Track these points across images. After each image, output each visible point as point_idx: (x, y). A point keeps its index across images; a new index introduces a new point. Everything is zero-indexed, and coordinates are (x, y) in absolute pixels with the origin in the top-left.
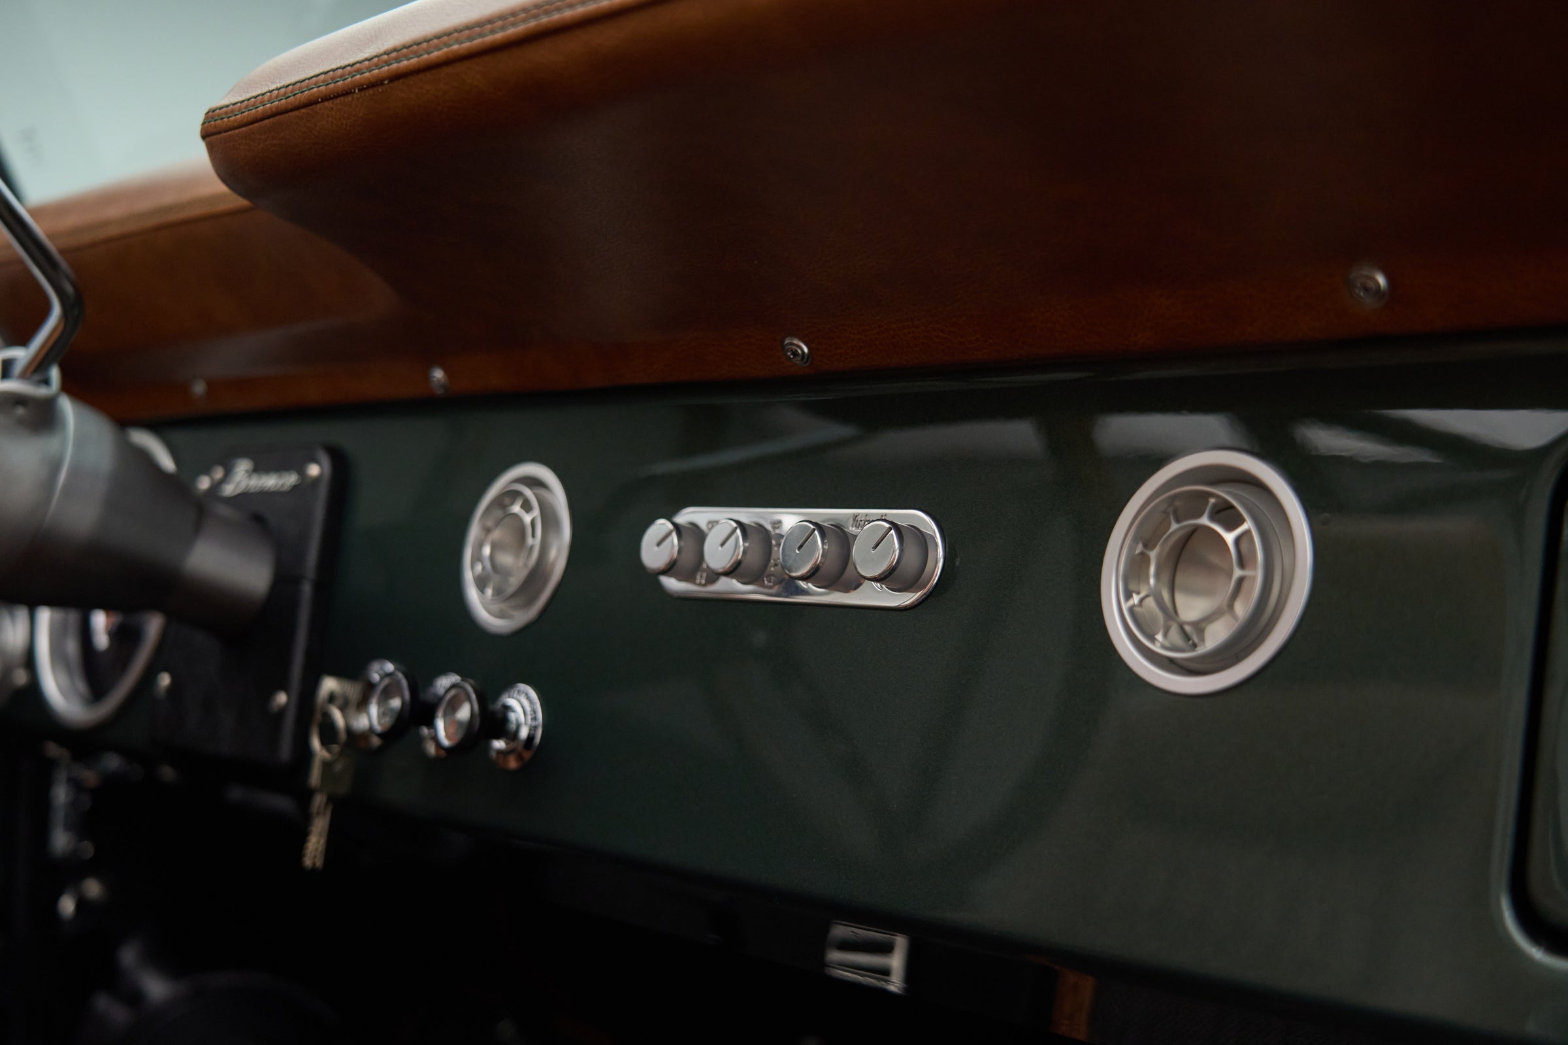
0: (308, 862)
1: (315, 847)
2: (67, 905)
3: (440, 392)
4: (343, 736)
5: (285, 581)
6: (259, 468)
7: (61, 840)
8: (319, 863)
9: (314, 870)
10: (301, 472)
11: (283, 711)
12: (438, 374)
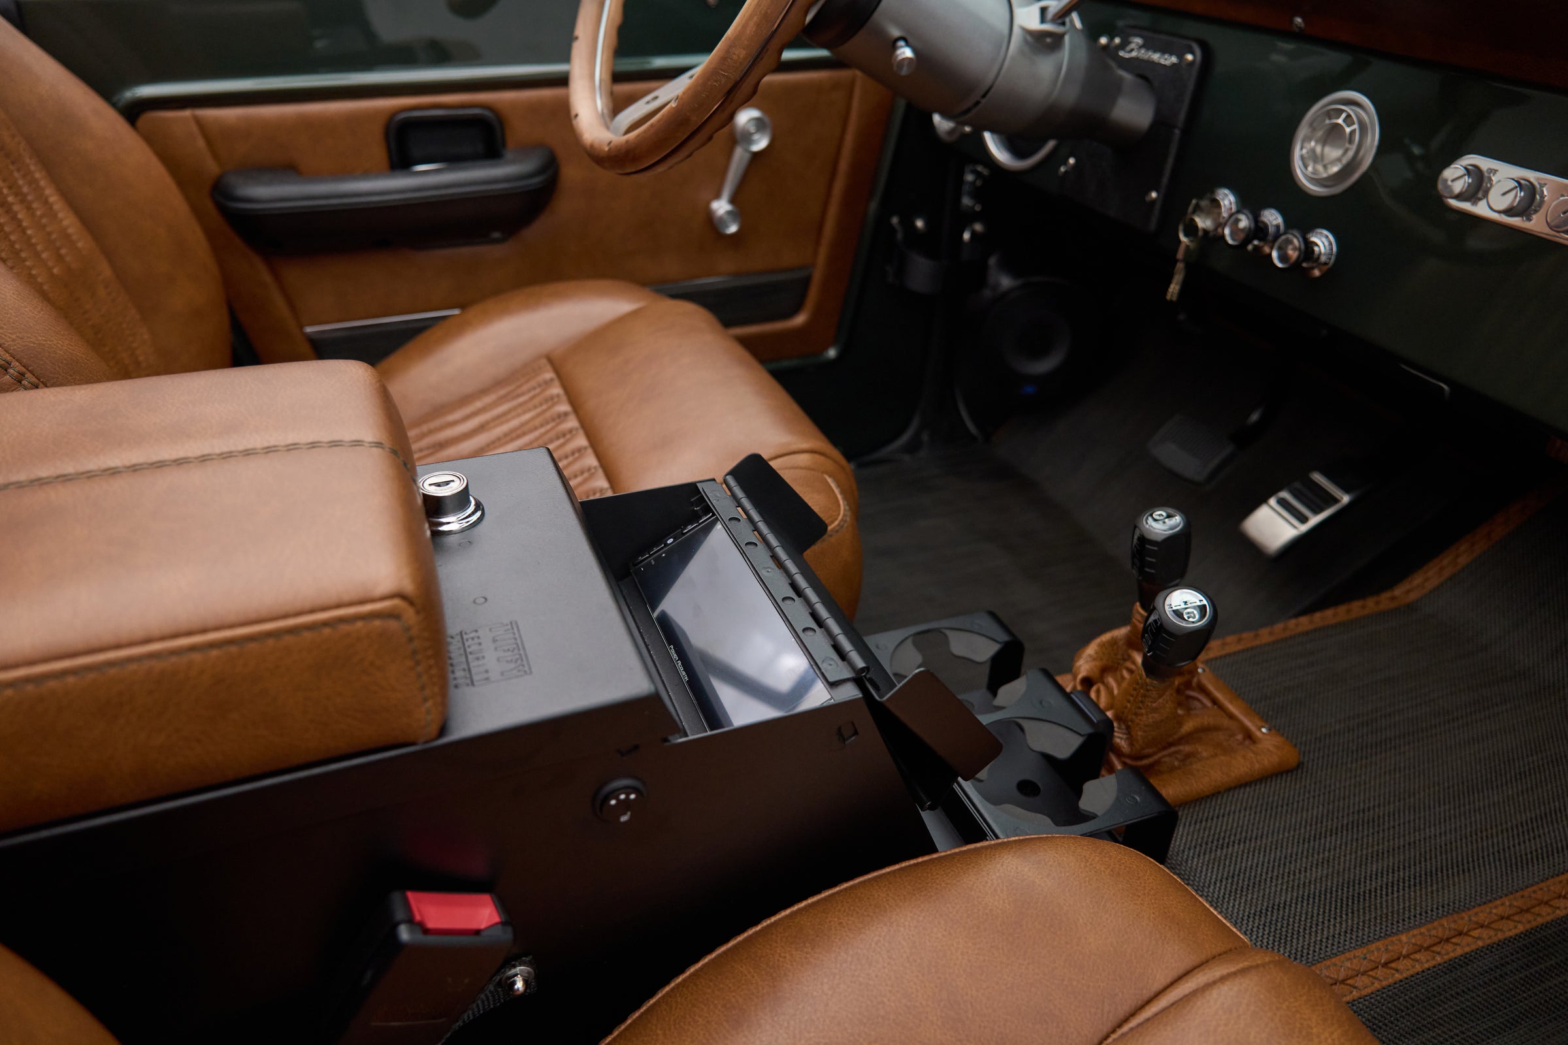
0: (1168, 297)
1: (1174, 289)
2: (966, 236)
3: (1297, 30)
4: (1200, 233)
5: (1161, 123)
6: (1146, 46)
7: (966, 201)
8: (1174, 299)
9: (1171, 301)
10: (1181, 57)
11: (1154, 202)
12: (1299, 20)
